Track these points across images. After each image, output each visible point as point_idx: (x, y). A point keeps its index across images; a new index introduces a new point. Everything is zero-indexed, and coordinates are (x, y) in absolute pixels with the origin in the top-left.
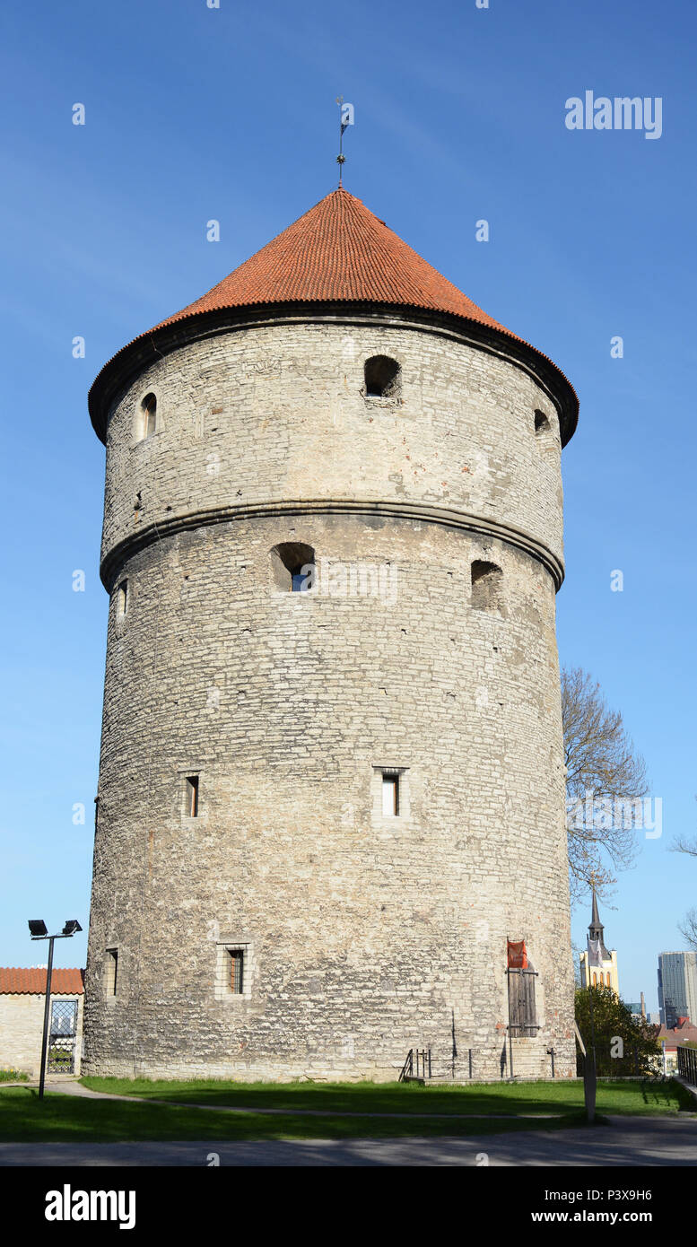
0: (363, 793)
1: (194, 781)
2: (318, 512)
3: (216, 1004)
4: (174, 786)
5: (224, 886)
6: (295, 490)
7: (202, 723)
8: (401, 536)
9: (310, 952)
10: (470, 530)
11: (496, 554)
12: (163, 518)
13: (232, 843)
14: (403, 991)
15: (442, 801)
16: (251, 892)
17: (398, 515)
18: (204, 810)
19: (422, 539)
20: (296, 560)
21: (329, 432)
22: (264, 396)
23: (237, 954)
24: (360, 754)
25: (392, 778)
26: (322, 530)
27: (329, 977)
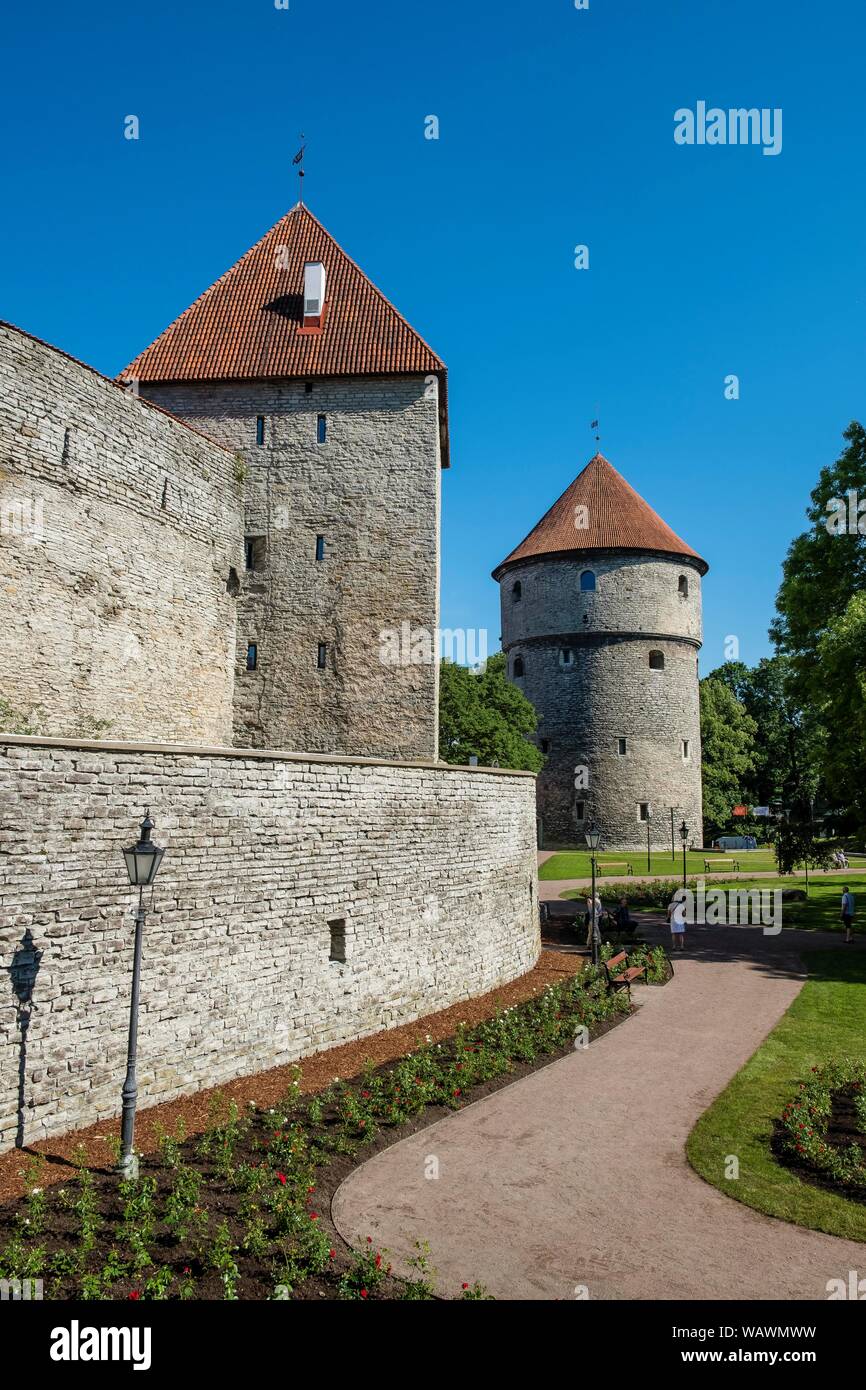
0: (680, 750)
1: (623, 742)
2: (665, 639)
3: (638, 824)
4: (614, 743)
5: (638, 782)
6: (661, 630)
7: (625, 718)
9: (667, 806)
12: (605, 630)
13: (641, 766)
16: (649, 785)
17: (686, 642)
21: (669, 606)
22: (648, 587)
24: (679, 735)
26: (665, 646)
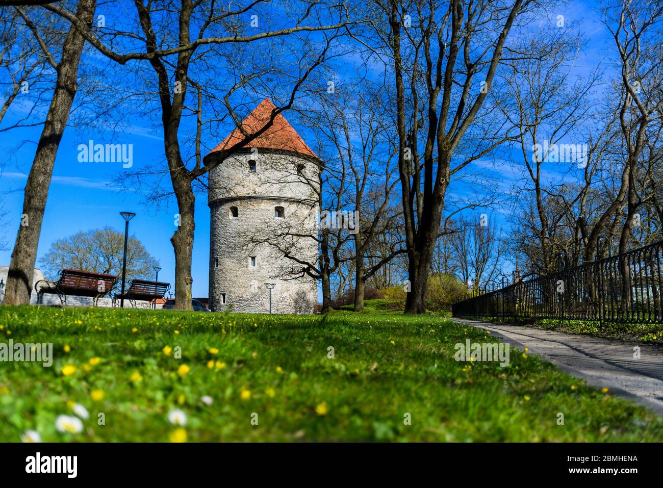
0: (247, 262)
1: (217, 260)
2: (237, 200)
4: (214, 261)
5: (222, 282)
7: (218, 247)
8: (257, 203)
9: (236, 295)
10: (274, 200)
11: (283, 204)
13: (223, 273)
14: (255, 302)
15: (265, 263)
16: (226, 283)
18: (219, 266)
19: (262, 202)
20: (235, 212)
23: (224, 295)
25: (253, 258)
26: (239, 203)
27: (240, 300)
